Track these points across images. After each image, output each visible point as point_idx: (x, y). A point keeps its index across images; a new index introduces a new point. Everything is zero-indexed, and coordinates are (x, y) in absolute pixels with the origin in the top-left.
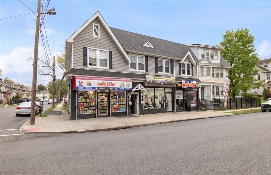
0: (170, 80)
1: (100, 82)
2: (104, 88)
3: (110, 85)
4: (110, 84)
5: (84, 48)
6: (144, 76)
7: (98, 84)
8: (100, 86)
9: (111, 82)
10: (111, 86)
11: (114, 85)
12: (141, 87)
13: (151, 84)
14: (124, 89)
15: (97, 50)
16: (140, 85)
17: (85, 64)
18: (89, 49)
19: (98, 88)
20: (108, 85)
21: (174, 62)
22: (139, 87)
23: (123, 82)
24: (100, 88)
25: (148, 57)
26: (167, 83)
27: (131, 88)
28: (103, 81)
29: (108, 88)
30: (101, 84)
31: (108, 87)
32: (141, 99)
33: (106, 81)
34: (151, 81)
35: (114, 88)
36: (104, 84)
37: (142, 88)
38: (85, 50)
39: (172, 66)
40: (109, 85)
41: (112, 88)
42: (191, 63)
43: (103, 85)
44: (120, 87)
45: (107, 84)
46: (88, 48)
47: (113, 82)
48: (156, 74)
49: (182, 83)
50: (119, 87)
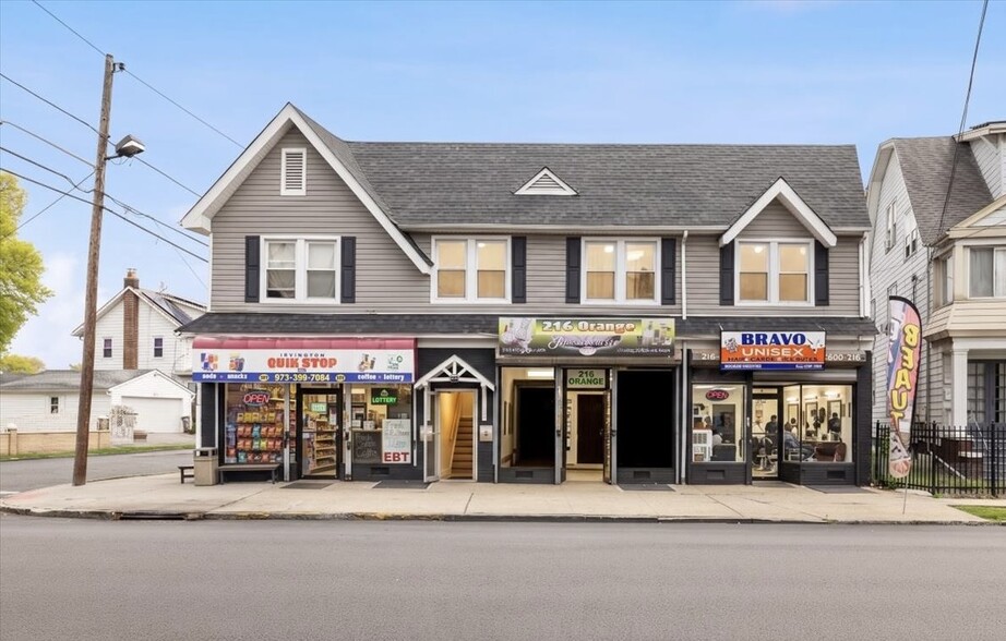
0: (637, 332)
1: (276, 354)
2: (291, 374)
3: (315, 366)
4: (315, 362)
5: (248, 238)
6: (488, 323)
7: (271, 363)
8: (276, 370)
9: (319, 352)
10: (319, 369)
11: (333, 362)
12: (459, 368)
13: (526, 354)
14: (374, 377)
15: (296, 240)
16: (454, 360)
17: (252, 295)
18: (266, 240)
19: (272, 376)
20: (308, 366)
21: (683, 247)
22: (451, 370)
23: (372, 353)
24: (277, 377)
25: (528, 242)
26: (619, 346)
27: (407, 376)
28: (288, 351)
29: (309, 374)
30: (280, 363)
31: (309, 370)
32: (484, 419)
33: (303, 352)
34: (525, 345)
35: (333, 376)
36: (294, 363)
37: (467, 375)
38: (252, 245)
39: (673, 268)
40: (311, 364)
41: (325, 374)
42: (811, 236)
43: (287, 366)
44: (358, 372)
45: (304, 361)
46: (262, 238)
47: (329, 354)
48: (573, 308)
49: (723, 345)
50: (355, 370)
